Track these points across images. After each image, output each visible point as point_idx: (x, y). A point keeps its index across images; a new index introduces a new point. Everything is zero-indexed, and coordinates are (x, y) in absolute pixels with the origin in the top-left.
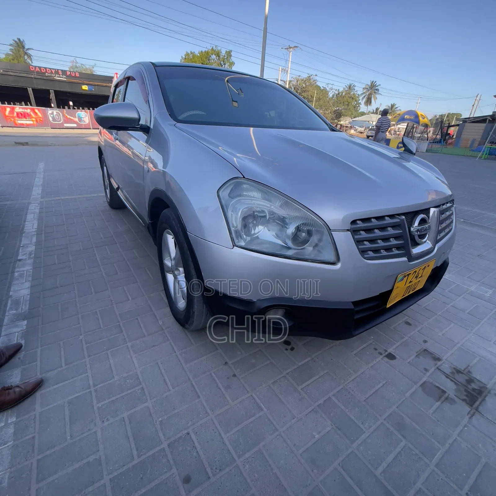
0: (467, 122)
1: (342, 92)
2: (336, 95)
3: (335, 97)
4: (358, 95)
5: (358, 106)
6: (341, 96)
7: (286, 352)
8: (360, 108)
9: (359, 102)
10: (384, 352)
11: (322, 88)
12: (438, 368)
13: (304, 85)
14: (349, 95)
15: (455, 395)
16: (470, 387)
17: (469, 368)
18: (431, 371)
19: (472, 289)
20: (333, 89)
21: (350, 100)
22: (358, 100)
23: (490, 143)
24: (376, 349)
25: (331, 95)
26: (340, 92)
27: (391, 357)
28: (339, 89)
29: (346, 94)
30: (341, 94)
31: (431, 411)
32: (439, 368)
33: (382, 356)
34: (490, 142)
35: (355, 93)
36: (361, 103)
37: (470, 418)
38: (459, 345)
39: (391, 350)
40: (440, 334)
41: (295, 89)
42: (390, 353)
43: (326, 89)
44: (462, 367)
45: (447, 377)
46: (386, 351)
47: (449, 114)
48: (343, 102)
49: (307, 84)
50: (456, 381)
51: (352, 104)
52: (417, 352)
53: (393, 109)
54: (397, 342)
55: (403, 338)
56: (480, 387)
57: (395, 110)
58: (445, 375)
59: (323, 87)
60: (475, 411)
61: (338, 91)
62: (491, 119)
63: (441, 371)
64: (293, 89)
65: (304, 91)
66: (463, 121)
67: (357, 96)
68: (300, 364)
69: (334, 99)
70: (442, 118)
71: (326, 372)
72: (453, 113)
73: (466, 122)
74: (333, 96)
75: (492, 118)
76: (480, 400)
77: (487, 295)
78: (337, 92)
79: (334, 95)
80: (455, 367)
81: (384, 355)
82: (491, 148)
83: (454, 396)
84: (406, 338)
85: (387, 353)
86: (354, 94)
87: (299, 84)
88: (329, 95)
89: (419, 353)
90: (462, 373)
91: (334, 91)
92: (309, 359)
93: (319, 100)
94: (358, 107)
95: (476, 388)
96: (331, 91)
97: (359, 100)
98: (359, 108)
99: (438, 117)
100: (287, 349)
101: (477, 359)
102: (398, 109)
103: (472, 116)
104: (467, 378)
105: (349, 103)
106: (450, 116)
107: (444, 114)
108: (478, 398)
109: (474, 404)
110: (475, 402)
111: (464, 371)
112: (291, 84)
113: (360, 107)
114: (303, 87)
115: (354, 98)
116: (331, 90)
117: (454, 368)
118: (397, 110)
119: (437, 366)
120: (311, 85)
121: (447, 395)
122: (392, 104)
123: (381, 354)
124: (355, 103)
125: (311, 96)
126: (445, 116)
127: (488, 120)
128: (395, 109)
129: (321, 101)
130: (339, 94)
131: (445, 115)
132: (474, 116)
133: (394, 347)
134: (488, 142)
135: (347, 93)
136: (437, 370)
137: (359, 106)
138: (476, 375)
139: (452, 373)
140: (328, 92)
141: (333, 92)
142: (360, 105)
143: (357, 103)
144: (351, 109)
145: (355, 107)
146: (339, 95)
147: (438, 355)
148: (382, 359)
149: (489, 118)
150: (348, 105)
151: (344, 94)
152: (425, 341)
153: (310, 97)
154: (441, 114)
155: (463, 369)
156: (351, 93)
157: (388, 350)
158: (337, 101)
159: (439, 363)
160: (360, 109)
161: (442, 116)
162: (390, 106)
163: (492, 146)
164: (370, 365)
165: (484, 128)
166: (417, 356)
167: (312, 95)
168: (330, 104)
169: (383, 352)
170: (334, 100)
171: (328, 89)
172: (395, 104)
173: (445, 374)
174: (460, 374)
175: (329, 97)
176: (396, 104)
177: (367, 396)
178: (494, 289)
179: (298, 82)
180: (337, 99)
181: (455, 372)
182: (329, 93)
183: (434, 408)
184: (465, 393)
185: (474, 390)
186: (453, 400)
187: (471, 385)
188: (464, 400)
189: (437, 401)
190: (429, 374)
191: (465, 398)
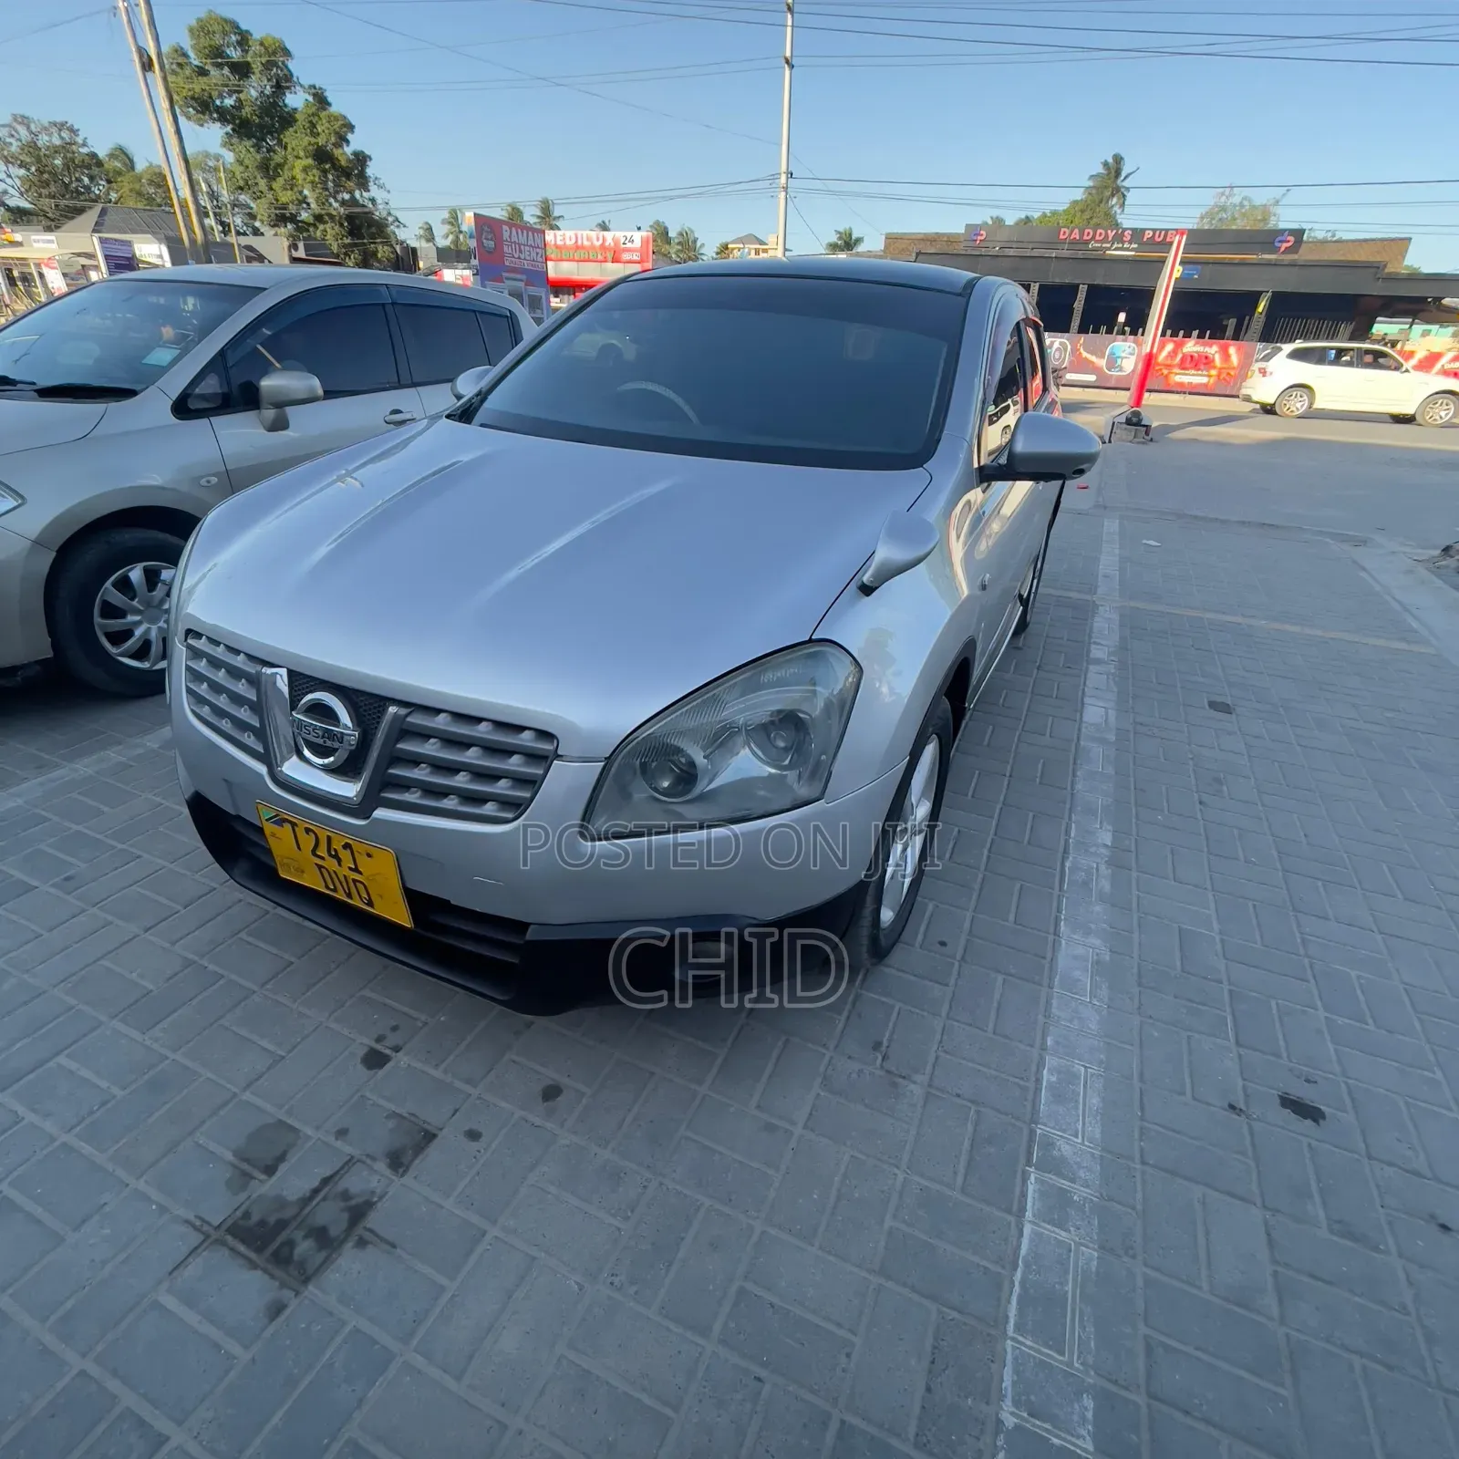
15: (262, 1194)
16: (296, 1236)
18: (342, 1145)
27: (376, 1060)
31: (203, 1140)
37: (188, 1222)
39: (402, 1059)
44: (375, 1221)
50: (314, 1203)
55: (470, 1083)
56: (302, 1266)
58: (332, 1176)
63: (344, 1167)
81: (378, 1047)
83: (257, 1193)
89: (412, 1118)
90: (351, 1224)
95: (297, 1252)
104: (332, 1233)
108: (260, 1251)
109: (236, 1236)
111: (362, 1227)
121: (258, 1176)
136: (349, 1159)
139: (346, 1196)
147: (418, 1164)
152: (473, 1136)
157: (402, 1053)
166: (397, 1114)
174: (347, 1216)
181: (352, 1203)
183: (212, 1146)
184: (272, 1220)
185: (290, 1244)
186: (244, 1187)
187: (306, 1237)
188: (247, 1215)
189: (236, 1154)
190: (331, 1139)
191: (255, 1218)
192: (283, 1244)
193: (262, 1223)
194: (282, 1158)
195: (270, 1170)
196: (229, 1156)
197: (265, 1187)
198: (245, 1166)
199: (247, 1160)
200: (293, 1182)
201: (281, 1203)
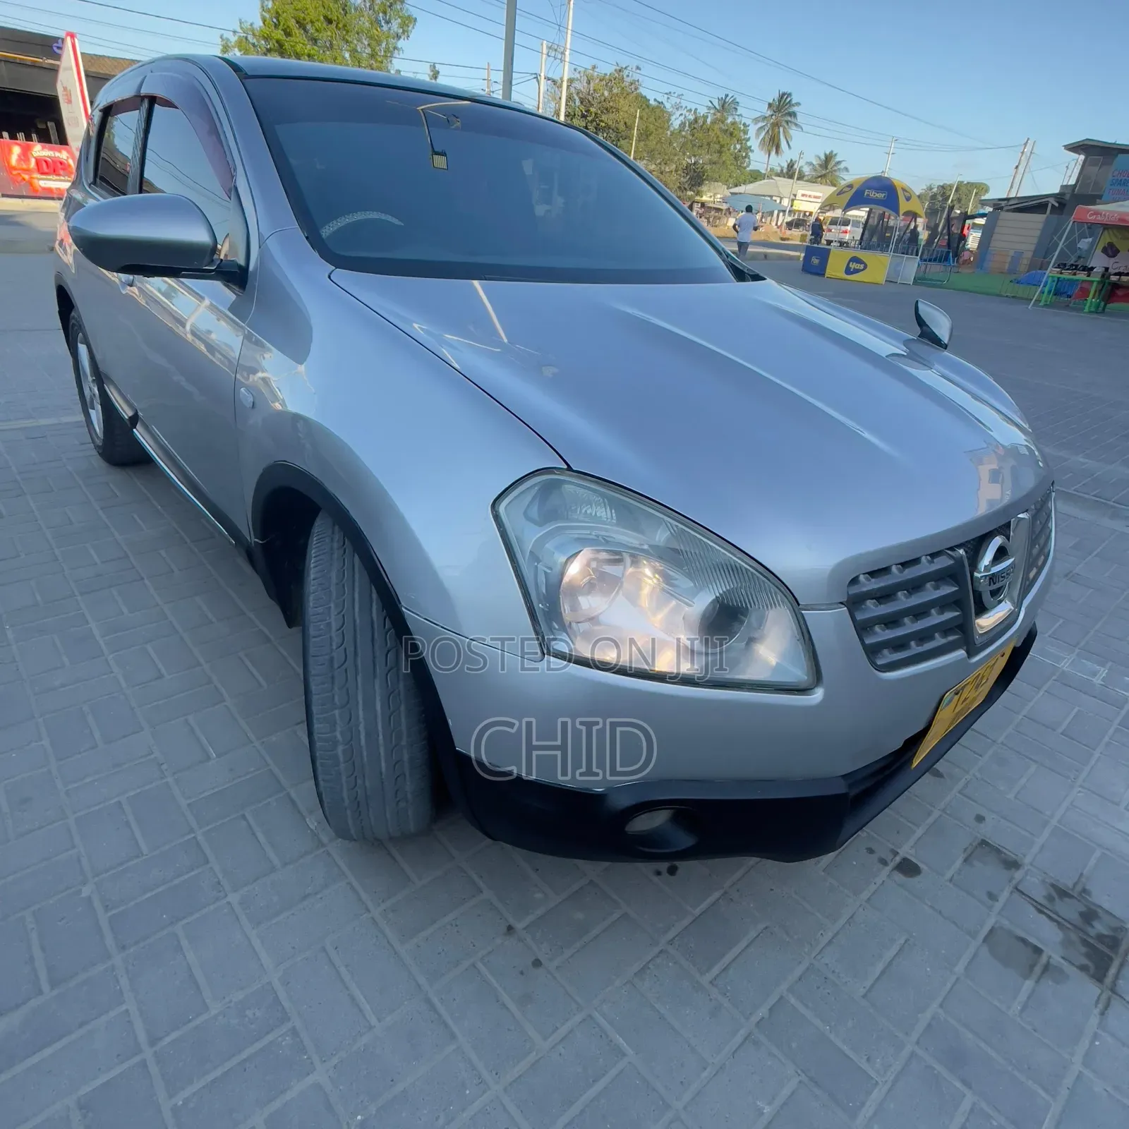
0: (1005, 208)
1: (705, 117)
2: (690, 126)
3: (687, 128)
4: (744, 124)
5: (744, 154)
6: (702, 126)
7: (656, 879)
8: (749, 162)
9: (749, 144)
10: (891, 856)
11: (652, 102)
12: (1016, 889)
13: (606, 93)
14: (722, 125)
15: (1063, 958)
16: (1092, 932)
17: (1083, 880)
18: (1004, 896)
19: (1065, 665)
20: (682, 107)
21: (724, 139)
22: (744, 140)
23: (1059, 267)
24: (871, 851)
25: (676, 123)
26: (699, 115)
27: (908, 868)
28: (696, 109)
29: (713, 123)
30: (701, 122)
31: (1017, 1007)
32: (1019, 888)
33: (888, 868)
34: (1059, 265)
35: (737, 119)
36: (751, 147)
37: (1102, 1014)
38: (1054, 822)
39: (906, 851)
40: (1011, 796)
41: (582, 103)
42: (905, 860)
43: (665, 107)
44: (1067, 882)
45: (1041, 912)
46: (896, 854)
47: (960, 184)
48: (709, 144)
49: (615, 91)
50: (1060, 920)
51: (729, 150)
52: (965, 850)
53: (829, 167)
54: (918, 826)
55: (929, 814)
56: (1115, 929)
57: (835, 168)
58: (1032, 904)
59: (655, 100)
60: (1110, 993)
61: (695, 112)
62: (1057, 205)
63: (1024, 896)
64: (578, 103)
65: (607, 109)
66: (995, 205)
67: (742, 128)
68: (697, 911)
69: (684, 133)
70: (944, 193)
71: (761, 926)
72: (968, 183)
73: (1001, 208)
74: (683, 125)
75: (1058, 202)
76: (1116, 964)
77: (1097, 681)
78: (692, 117)
79: (685, 124)
80: (1052, 881)
81: (892, 865)
82: (1059, 278)
83: (1062, 961)
84: (936, 814)
85: (898, 859)
86: (734, 123)
87: (594, 90)
88: (672, 124)
89: (969, 851)
90: (1071, 897)
91: (684, 112)
92: (717, 895)
93: (645, 135)
94: (745, 157)
95: (1105, 932)
96: (678, 113)
97: (748, 140)
98: (747, 160)
99: (935, 190)
100: (659, 873)
101: (1098, 854)
102: (842, 166)
103: (1013, 195)
104: (1083, 909)
105: (722, 146)
106: (963, 189)
107: (948, 183)
108: (1111, 959)
109: (1105, 976)
110: (1107, 970)
111: (1073, 889)
112: (572, 90)
113: (749, 158)
114: (603, 98)
115: (734, 133)
116: (677, 109)
117: (1053, 886)
118: (839, 169)
119: (1014, 882)
120: (625, 94)
121: (1044, 959)
122: (828, 153)
123: (884, 862)
124: (738, 147)
125: (625, 123)
126: (951, 190)
127: (1050, 205)
128: (835, 166)
129: (651, 138)
130: (696, 120)
131: (951, 186)
132: (1018, 196)
133: (912, 842)
134: (1054, 264)
135: (717, 119)
136: (1016, 895)
137: (747, 156)
138: (1101, 898)
139: (1050, 898)
140: (670, 115)
141: (681, 115)
142: (750, 154)
143: (741, 147)
144: (728, 162)
145: (736, 158)
146: (696, 125)
147: (1012, 853)
148: (889, 876)
149: (1052, 201)
150: (720, 152)
151: (709, 120)
152: (980, 819)
153: (622, 127)
154: (941, 184)
155: (1070, 885)
156: (726, 119)
157: (899, 851)
158: (691, 141)
159: (1018, 875)
160: (750, 164)
161: (944, 189)
162: (823, 157)
163: (1061, 273)
164: (865, 895)
165: (1041, 226)
166: (965, 860)
167: (627, 121)
168: (674, 148)
169: (889, 857)
170: (685, 137)
171: (668, 106)
172: (834, 153)
173: (1035, 904)
174: (1066, 900)
175: (672, 129)
176: (836, 155)
177: (868, 984)
178: (1110, 664)
179: (592, 84)
180: (693, 135)
181: (1054, 894)
182: (673, 118)
183: (1023, 997)
184: (1084, 950)
185: (1100, 937)
186: (1059, 970)
187: (1093, 927)
188: (1083, 968)
189: (1026, 977)
190: (998, 906)
191: (1085, 961)
192: (1103, 943)
193: (1088, 956)
194: (1024, 941)
195: (1038, 951)
196: (1029, 984)
197: (1054, 954)
198: (1038, 969)
199: (1032, 967)
200: (1047, 935)
201: (1067, 943)
